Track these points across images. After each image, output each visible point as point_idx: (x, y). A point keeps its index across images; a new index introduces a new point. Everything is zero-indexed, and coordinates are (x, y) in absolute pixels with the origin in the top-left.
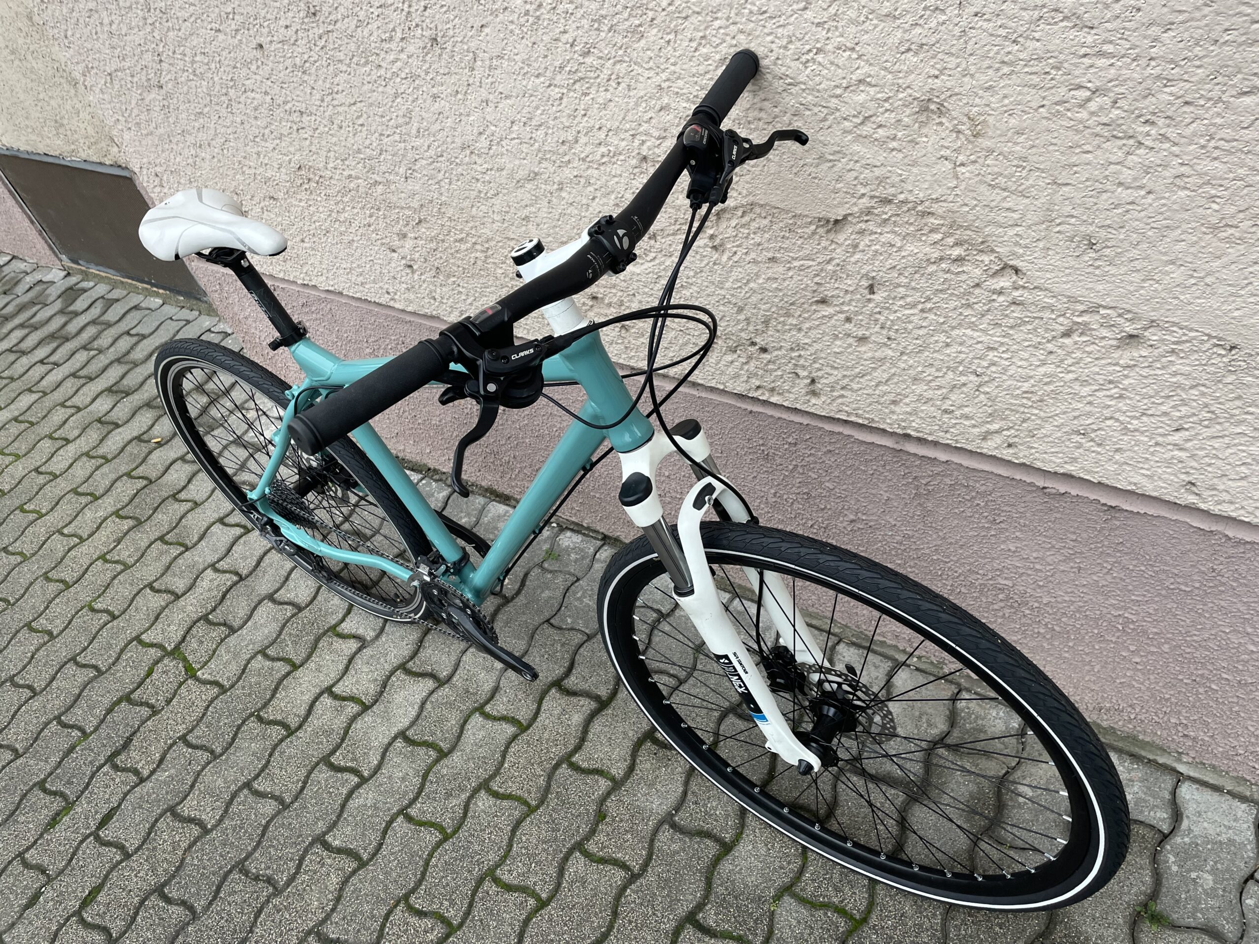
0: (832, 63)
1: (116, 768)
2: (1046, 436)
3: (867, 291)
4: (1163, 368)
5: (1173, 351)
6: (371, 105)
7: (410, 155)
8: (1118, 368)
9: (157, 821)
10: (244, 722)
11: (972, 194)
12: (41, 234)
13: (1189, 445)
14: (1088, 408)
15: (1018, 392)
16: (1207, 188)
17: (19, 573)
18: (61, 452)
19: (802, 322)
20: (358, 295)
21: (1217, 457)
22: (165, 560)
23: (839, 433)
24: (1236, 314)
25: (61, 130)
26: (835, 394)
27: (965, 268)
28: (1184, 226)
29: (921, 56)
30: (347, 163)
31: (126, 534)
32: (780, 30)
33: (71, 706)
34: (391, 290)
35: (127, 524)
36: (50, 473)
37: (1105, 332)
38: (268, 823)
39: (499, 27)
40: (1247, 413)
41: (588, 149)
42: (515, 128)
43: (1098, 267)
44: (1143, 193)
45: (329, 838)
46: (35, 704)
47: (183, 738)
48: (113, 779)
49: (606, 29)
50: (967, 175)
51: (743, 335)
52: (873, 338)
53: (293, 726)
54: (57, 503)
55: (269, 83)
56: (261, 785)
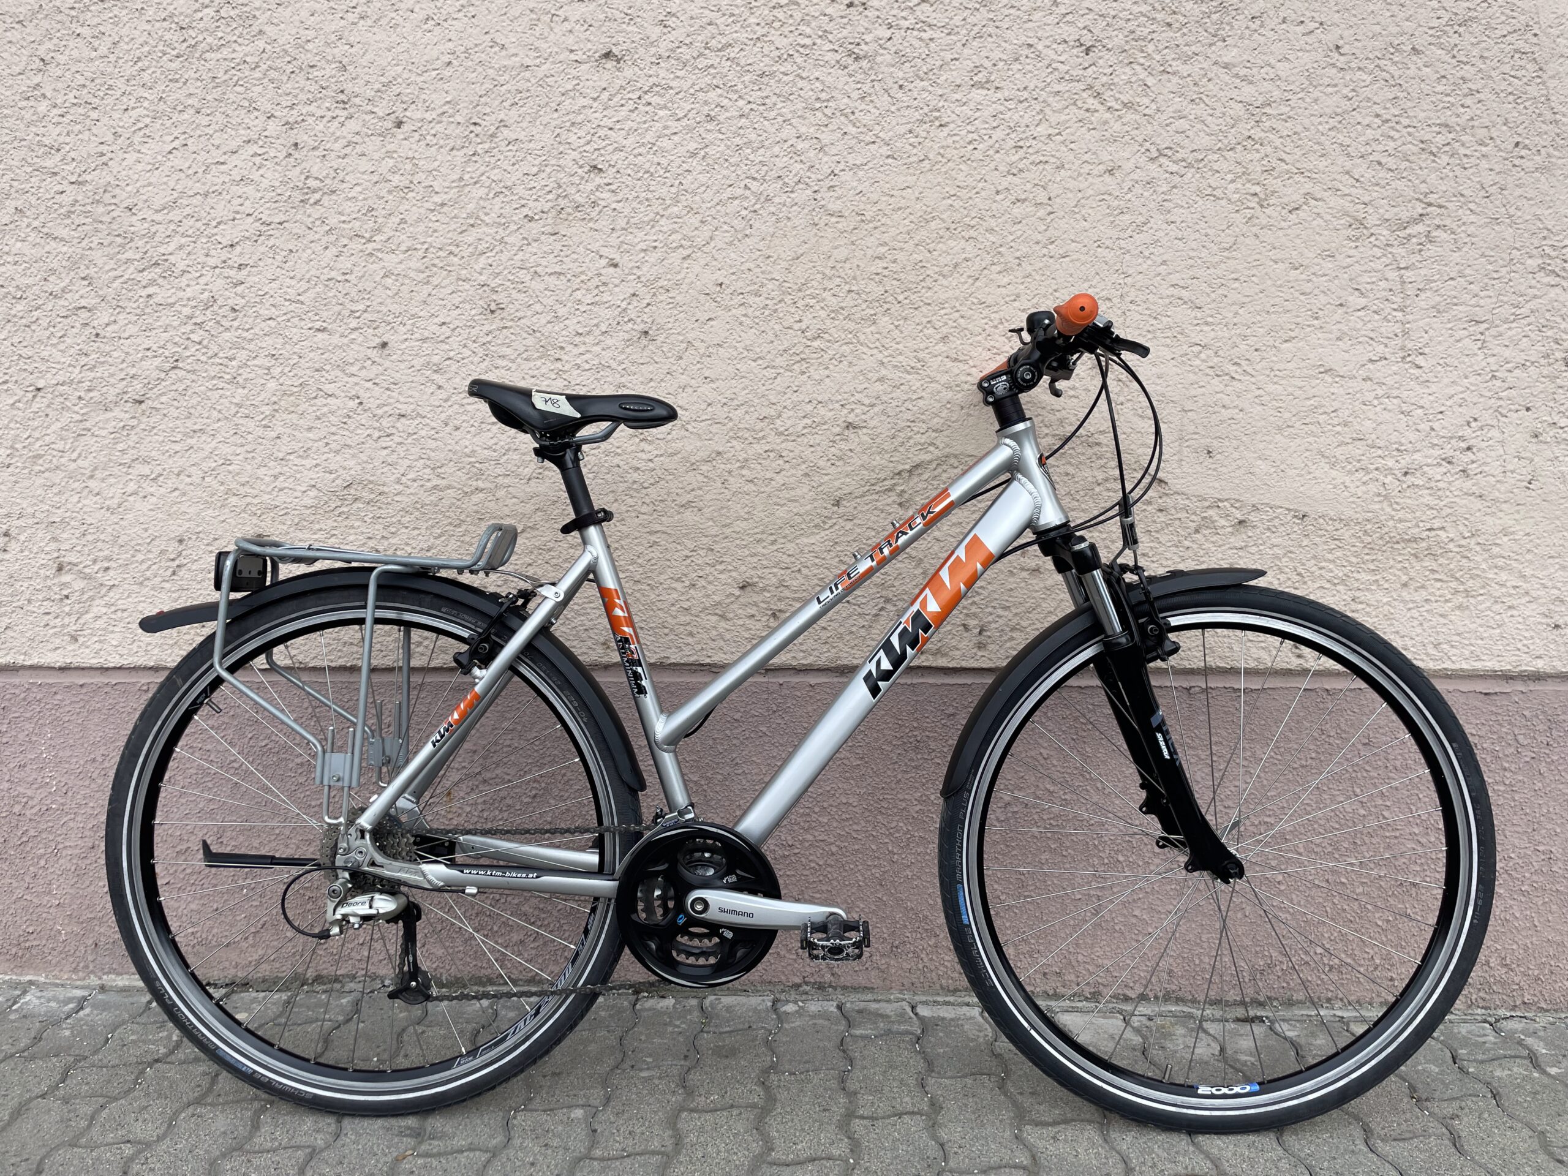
24: (1302, 489)
30: (440, 470)
39: (729, 319)
43: (1215, 470)
55: (369, 385)
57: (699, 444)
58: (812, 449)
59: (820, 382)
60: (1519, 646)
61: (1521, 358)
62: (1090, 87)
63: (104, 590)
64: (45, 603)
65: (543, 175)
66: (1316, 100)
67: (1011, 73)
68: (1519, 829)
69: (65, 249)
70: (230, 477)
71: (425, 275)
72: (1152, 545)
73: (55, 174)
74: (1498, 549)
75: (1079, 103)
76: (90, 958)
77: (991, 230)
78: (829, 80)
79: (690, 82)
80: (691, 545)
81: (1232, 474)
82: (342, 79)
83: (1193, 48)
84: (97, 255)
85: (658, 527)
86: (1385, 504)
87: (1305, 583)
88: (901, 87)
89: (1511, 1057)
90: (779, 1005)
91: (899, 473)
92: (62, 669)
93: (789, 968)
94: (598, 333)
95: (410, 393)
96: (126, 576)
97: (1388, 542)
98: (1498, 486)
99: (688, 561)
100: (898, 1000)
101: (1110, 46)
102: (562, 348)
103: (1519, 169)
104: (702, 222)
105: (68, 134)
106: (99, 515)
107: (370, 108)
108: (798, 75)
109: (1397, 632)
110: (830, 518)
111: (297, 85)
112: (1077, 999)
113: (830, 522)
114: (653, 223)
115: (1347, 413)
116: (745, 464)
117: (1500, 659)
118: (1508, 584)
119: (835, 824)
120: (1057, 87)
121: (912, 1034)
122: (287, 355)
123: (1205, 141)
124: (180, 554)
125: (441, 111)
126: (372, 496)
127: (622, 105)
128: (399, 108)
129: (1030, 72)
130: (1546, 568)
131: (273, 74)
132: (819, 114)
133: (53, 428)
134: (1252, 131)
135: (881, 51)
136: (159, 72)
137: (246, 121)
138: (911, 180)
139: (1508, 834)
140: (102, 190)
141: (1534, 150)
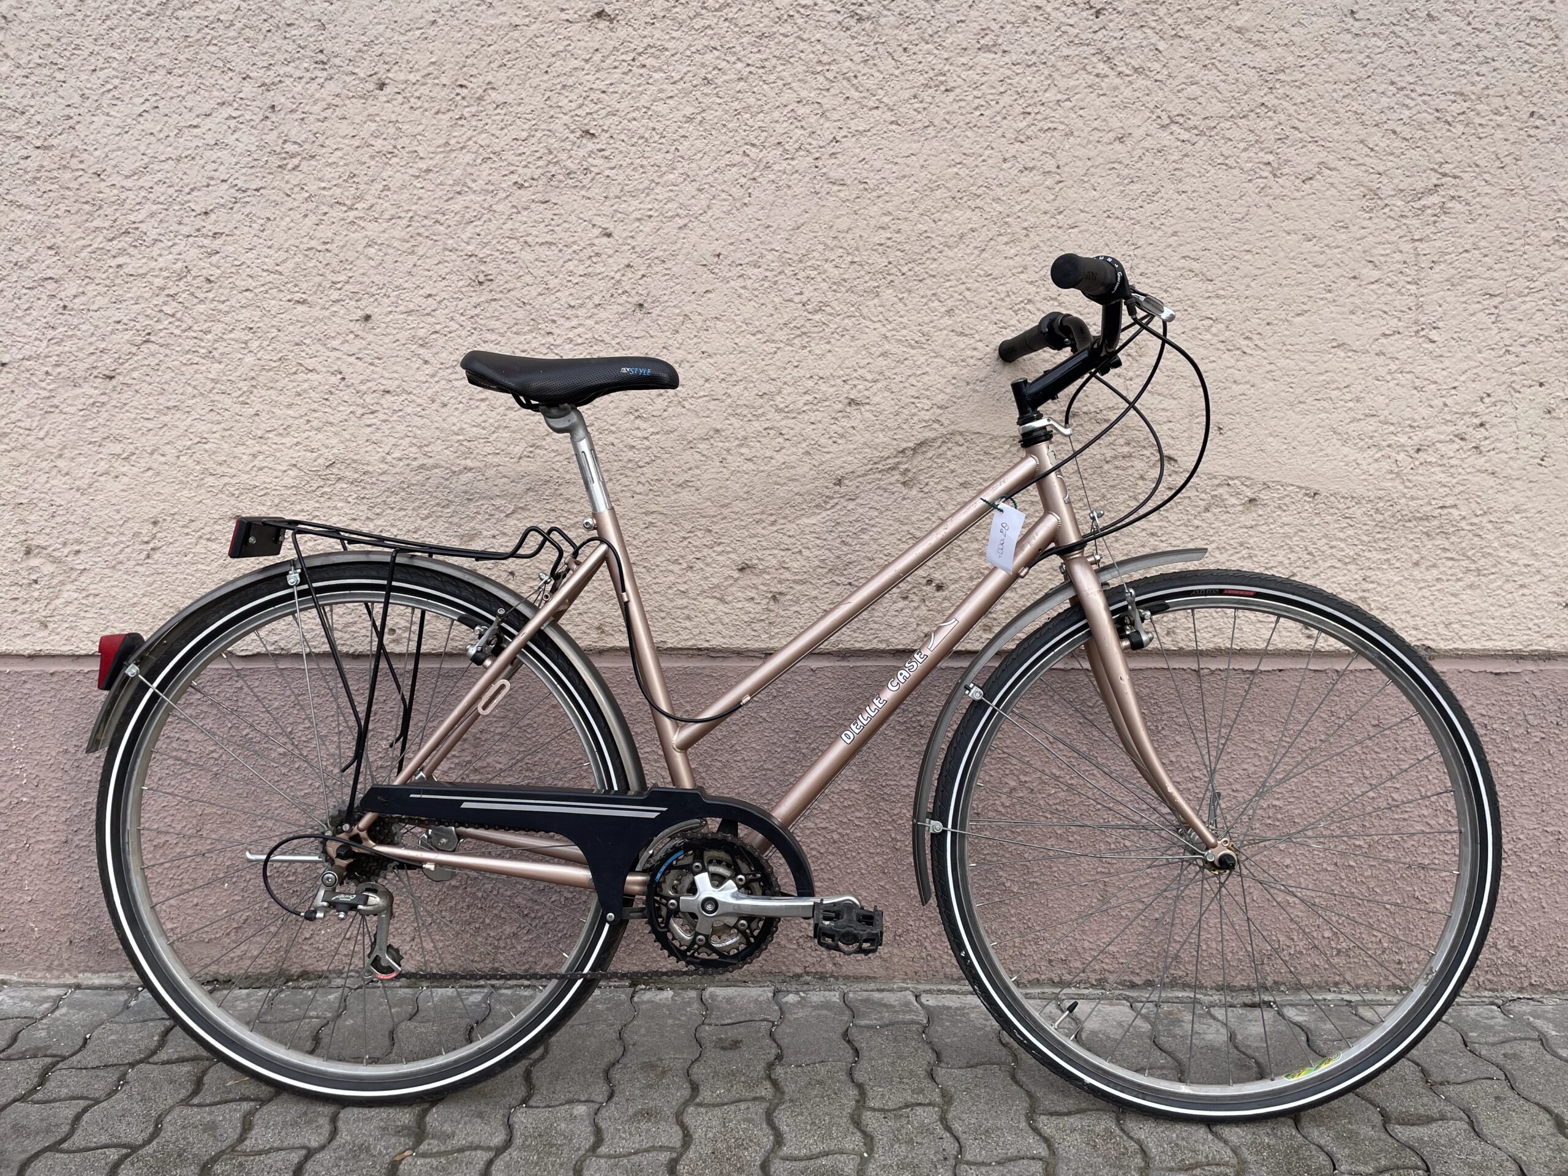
4: (1274, 522)
5: (1280, 507)
8: (1245, 530)
37: (1233, 501)
43: (1225, 447)
57: (696, 421)
58: (813, 426)
59: (821, 357)
60: (1530, 625)
61: (1535, 332)
62: (1100, 51)
63: (74, 575)
64: (12, 588)
65: (533, 140)
66: (1330, 67)
67: (1018, 35)
68: (1527, 810)
69: (29, 217)
70: (206, 455)
71: (408, 245)
72: (1160, 524)
73: (20, 138)
74: (1510, 527)
75: (1089, 68)
76: (65, 956)
77: (997, 200)
78: (831, 42)
79: (685, 46)
80: (688, 526)
81: (1243, 451)
82: (321, 38)
83: (1206, 12)
84: (65, 223)
85: (653, 508)
86: (1398, 481)
87: (1316, 562)
88: (905, 49)
89: (1521, 1039)
90: (780, 995)
91: (903, 451)
92: (31, 657)
93: (790, 958)
94: (590, 305)
95: (395, 368)
96: (97, 559)
97: (1400, 520)
98: (1511, 463)
99: (686, 543)
100: (902, 990)
101: (1120, 9)
102: (554, 321)
103: (1534, 139)
104: (699, 190)
105: (33, 96)
106: (68, 496)
107: (350, 68)
108: (799, 37)
109: (1408, 612)
110: (832, 498)
111: (273, 45)
112: (1082, 986)
113: (832, 502)
114: (648, 191)
115: (1360, 388)
116: (744, 441)
117: (1511, 638)
118: (1520, 562)
119: (837, 811)
120: (1066, 52)
121: (918, 1023)
122: (265, 328)
123: (1218, 108)
124: (154, 537)
125: (426, 72)
126: (356, 476)
127: (616, 67)
128: (381, 68)
129: (1039, 35)
130: (1557, 546)
131: (248, 33)
132: (820, 78)
133: (19, 404)
134: (1265, 99)
135: (885, 12)
136: (128, 31)
137: (221, 82)
138: (915, 146)
139: (1517, 814)
140: (69, 155)
141: (1549, 121)
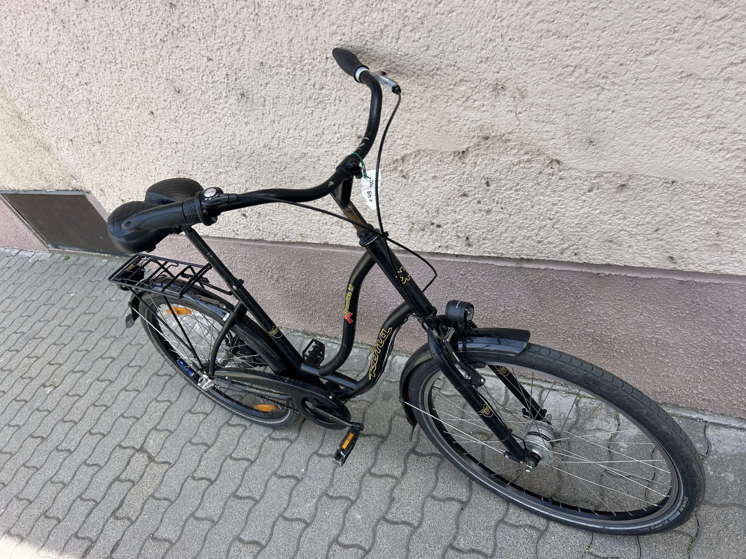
0: (445, 74)
1: (117, 518)
2: (592, 246)
3: (486, 185)
4: (641, 199)
5: (644, 190)
6: (213, 133)
7: (237, 155)
8: (619, 203)
9: (144, 543)
10: (185, 481)
11: (527, 127)
12: (35, 235)
13: (664, 237)
14: (610, 227)
15: (573, 225)
16: (641, 104)
17: (47, 420)
18: (62, 351)
19: (455, 208)
20: (217, 235)
21: (679, 241)
22: (129, 400)
23: (487, 264)
24: (670, 165)
25: (42, 176)
26: (481, 243)
27: (532, 165)
28: (634, 125)
29: (488, 64)
30: (204, 165)
31: (104, 389)
32: (417, 62)
33: (87, 489)
34: (235, 229)
35: (104, 384)
36: (58, 364)
37: (608, 186)
38: (207, 534)
39: (275, 83)
40: (689, 215)
41: (330, 137)
42: (290, 132)
43: (597, 153)
44: (610, 112)
45: (242, 537)
46: (66, 491)
47: (152, 496)
48: (116, 525)
49: (329, 75)
50: (523, 118)
51: (426, 220)
52: (494, 209)
53: (212, 479)
54: (64, 379)
55: (158, 131)
56: (200, 514)
65: (154, 15)
94: (223, 97)
104: (235, 27)
122: (125, 120)
